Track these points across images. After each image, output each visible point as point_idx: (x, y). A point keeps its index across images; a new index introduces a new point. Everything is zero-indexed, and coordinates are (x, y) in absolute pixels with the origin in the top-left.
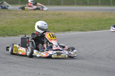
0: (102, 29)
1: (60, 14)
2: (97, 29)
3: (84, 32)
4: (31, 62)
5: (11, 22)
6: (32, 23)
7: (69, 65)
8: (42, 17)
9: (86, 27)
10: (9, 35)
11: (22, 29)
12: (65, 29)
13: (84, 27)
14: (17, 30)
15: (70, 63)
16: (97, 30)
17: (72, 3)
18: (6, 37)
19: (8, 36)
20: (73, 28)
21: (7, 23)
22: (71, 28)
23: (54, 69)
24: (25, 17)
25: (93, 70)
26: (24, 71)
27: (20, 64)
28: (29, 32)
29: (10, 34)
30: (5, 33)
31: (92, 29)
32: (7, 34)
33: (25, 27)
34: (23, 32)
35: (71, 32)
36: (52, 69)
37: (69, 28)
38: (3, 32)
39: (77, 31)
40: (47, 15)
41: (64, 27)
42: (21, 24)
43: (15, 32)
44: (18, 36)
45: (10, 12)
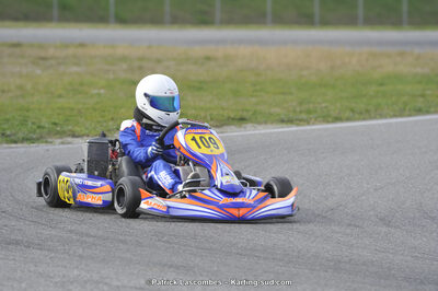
0: (366, 114)
1: (208, 58)
2: (348, 114)
3: (298, 125)
4: (91, 239)
5: (20, 87)
6: (102, 91)
8: (140, 68)
9: (305, 107)
10: (13, 137)
11: (61, 117)
12: (226, 115)
13: (298, 109)
14: (44, 120)
15: (240, 245)
16: (348, 120)
17: (256, 18)
19: (7, 142)
20: (255, 113)
21: (3, 91)
22: (247, 111)
23: (177, 268)
24: (75, 69)
26: (64, 276)
27: (48, 250)
28: (87, 129)
29: (14, 135)
31: (329, 116)
32: (3, 134)
33: (72, 109)
34: (66, 128)
35: (249, 126)
36: (171, 266)
37: (240, 113)
39: (272, 122)
40: (159, 61)
41: (223, 109)
42: (60, 96)
43: (35, 127)
44: (46, 142)
45: (17, 50)
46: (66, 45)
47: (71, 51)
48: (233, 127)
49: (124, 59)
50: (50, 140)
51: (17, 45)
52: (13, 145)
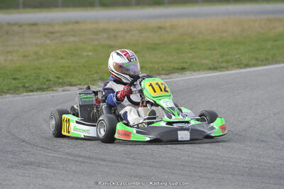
0: (266, 62)
1: (160, 28)
2: (253, 62)
3: (221, 71)
4: (81, 159)
5: (36, 53)
6: (90, 54)
7: (181, 165)
8: (115, 36)
9: (224, 58)
10: (31, 88)
11: (62, 73)
12: (172, 66)
13: (220, 60)
14: (51, 75)
15: (183, 159)
16: (254, 66)
18: (22, 95)
19: (27, 92)
20: (191, 64)
21: (24, 56)
22: (186, 63)
24: (72, 39)
25: (243, 175)
27: (53, 168)
28: (79, 80)
29: (31, 86)
30: (20, 83)
31: (242, 64)
32: (24, 86)
33: (70, 67)
34: (66, 80)
35: (188, 73)
36: (136, 176)
37: (182, 64)
38: (14, 82)
39: (203, 70)
40: (127, 31)
41: (170, 62)
42: (62, 58)
43: (45, 80)
44: (53, 90)
45: (34, 28)
46: (66, 23)
47: (70, 27)
48: (177, 74)
49: (104, 31)
50: (55, 89)
51: (35, 24)
52: (31, 93)
